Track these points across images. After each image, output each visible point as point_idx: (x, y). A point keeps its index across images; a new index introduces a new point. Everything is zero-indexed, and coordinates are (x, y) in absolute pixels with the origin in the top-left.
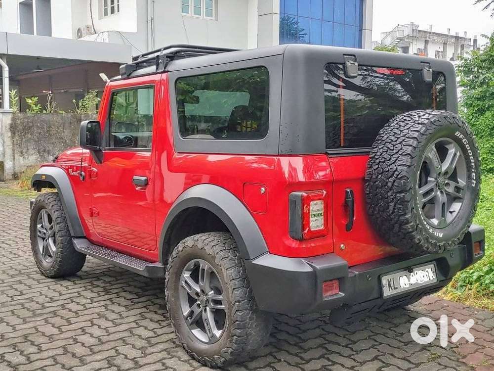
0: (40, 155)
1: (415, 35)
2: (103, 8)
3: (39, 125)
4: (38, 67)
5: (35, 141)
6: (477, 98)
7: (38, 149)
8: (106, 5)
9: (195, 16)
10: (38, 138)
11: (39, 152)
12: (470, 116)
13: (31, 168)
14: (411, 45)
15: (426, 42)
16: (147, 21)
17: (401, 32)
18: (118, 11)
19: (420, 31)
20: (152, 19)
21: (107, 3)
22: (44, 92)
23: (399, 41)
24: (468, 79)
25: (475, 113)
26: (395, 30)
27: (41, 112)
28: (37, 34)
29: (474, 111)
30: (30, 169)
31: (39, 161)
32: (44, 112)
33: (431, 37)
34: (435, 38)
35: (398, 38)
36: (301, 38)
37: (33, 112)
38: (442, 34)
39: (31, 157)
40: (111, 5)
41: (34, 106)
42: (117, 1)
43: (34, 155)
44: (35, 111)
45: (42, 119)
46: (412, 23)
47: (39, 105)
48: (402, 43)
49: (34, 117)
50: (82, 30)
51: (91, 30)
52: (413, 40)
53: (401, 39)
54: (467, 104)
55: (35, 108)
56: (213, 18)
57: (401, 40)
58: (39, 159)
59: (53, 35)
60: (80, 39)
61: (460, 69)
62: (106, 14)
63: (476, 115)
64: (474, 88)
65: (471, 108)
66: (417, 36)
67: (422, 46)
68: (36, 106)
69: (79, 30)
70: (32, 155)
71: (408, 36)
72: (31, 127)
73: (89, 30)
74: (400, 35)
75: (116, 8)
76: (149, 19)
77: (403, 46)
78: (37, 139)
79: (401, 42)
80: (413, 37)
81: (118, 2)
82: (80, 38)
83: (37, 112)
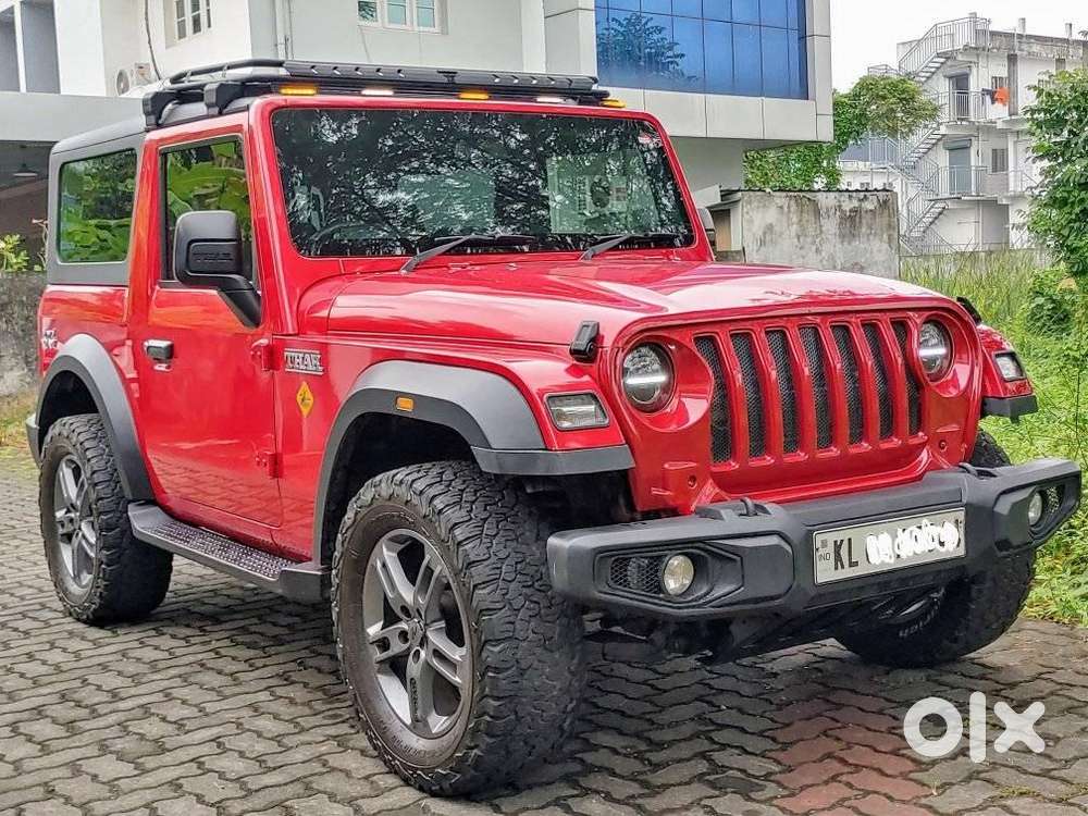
0: (30, 370)
1: (981, 43)
2: (176, 20)
3: (24, 299)
4: (24, 165)
5: (17, 337)
6: (1080, 185)
7: (23, 353)
8: (181, 13)
9: (392, 26)
10: (23, 331)
11: (27, 363)
12: (1063, 227)
13: (10, 399)
14: (974, 70)
15: (1012, 59)
16: (276, 45)
17: (947, 40)
18: (209, 26)
19: (993, 34)
20: (286, 40)
21: (183, 7)
22: (34, 221)
23: (942, 60)
24: (1058, 139)
25: (1075, 221)
26: (933, 34)
27: (30, 268)
28: (28, 90)
29: (1073, 217)
30: (9, 403)
31: (28, 383)
32: (37, 268)
33: (1024, 47)
34: (1036, 48)
35: (938, 55)
36: (671, 67)
37: (10, 270)
38: (1052, 39)
39: (10, 373)
40: (193, 11)
41: (13, 255)
42: (205, 3)
43: (15, 369)
44: (16, 267)
45: (31, 285)
46: (974, 16)
47: (22, 254)
48: (951, 66)
49: (12, 280)
50: (129, 75)
51: (149, 74)
52: (978, 55)
53: (948, 56)
54: (1055, 200)
55: (15, 261)
56: (437, 29)
57: (947, 58)
58: (28, 380)
59: (64, 90)
60: (123, 96)
61: (1036, 116)
62: (182, 34)
63: (1077, 224)
64: (1069, 161)
65: (1067, 209)
66: (989, 45)
67: (1003, 72)
68: (17, 256)
69: (121, 75)
70: (11, 369)
71: (967, 48)
72: (6, 304)
73: (143, 75)
74: (946, 47)
75: (203, 20)
76: (281, 40)
77: (953, 72)
78: (20, 333)
79: (949, 63)
80: (976, 49)
81: (208, 4)
82: (123, 92)
83: (20, 269)
